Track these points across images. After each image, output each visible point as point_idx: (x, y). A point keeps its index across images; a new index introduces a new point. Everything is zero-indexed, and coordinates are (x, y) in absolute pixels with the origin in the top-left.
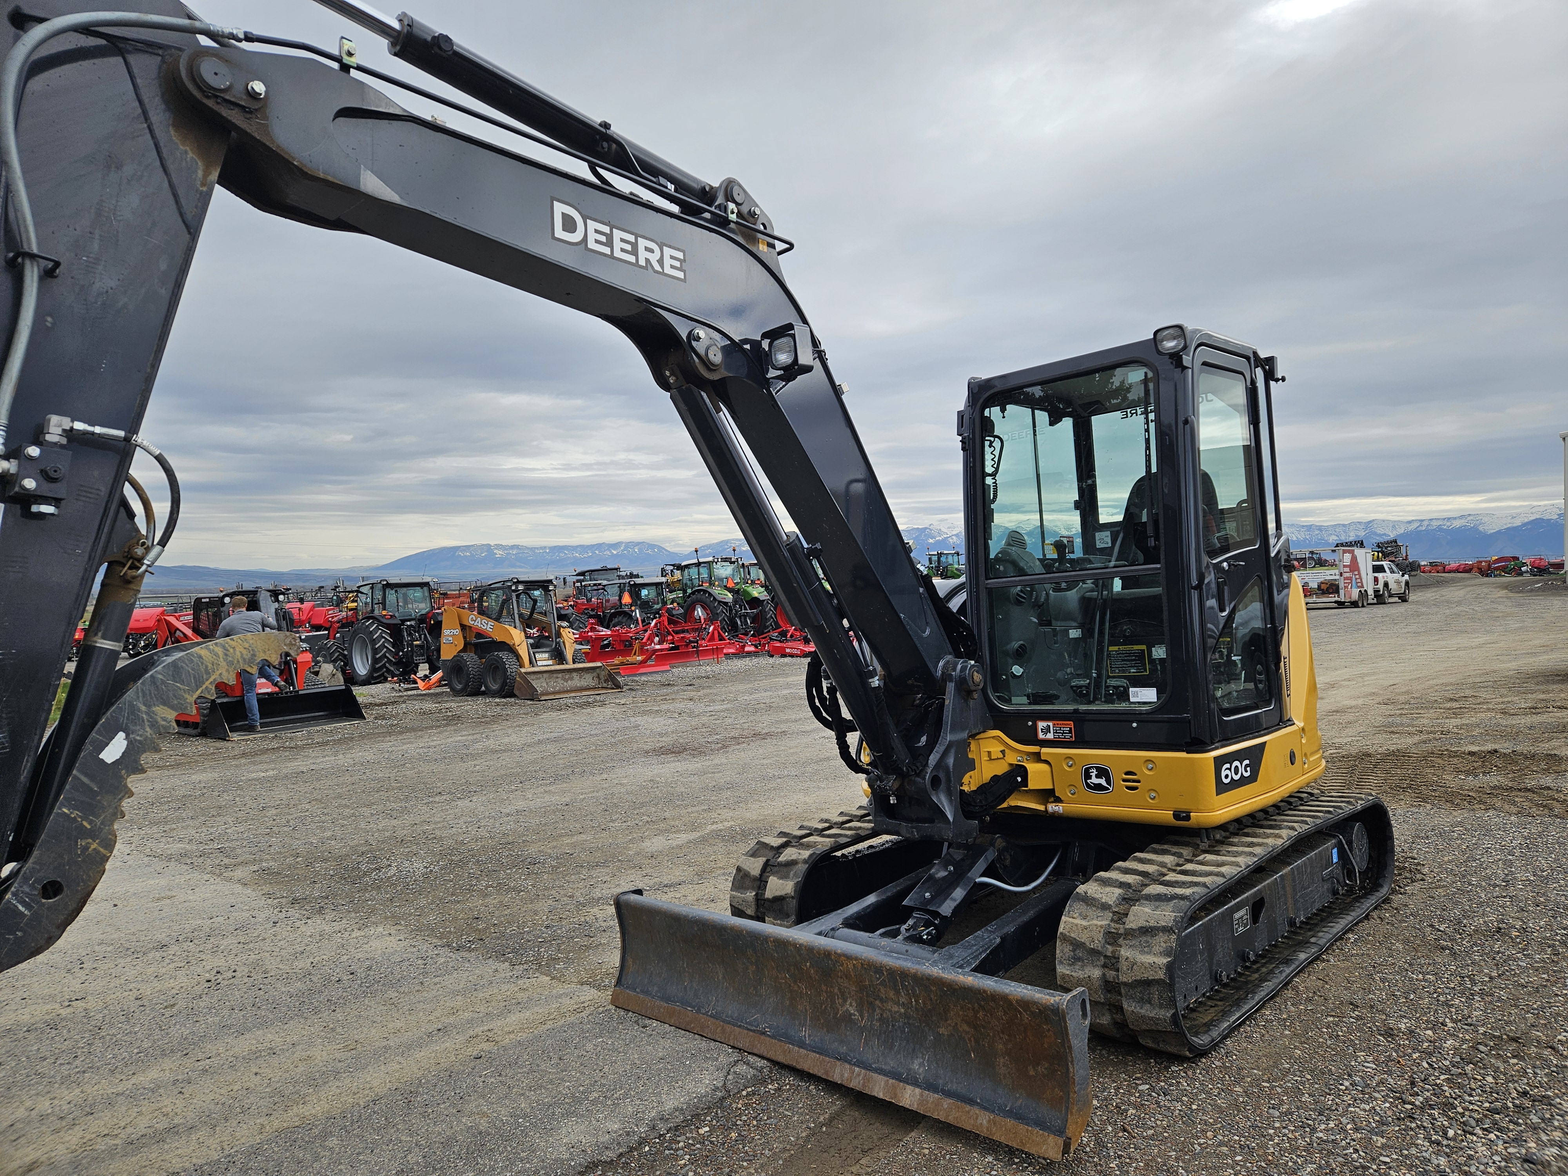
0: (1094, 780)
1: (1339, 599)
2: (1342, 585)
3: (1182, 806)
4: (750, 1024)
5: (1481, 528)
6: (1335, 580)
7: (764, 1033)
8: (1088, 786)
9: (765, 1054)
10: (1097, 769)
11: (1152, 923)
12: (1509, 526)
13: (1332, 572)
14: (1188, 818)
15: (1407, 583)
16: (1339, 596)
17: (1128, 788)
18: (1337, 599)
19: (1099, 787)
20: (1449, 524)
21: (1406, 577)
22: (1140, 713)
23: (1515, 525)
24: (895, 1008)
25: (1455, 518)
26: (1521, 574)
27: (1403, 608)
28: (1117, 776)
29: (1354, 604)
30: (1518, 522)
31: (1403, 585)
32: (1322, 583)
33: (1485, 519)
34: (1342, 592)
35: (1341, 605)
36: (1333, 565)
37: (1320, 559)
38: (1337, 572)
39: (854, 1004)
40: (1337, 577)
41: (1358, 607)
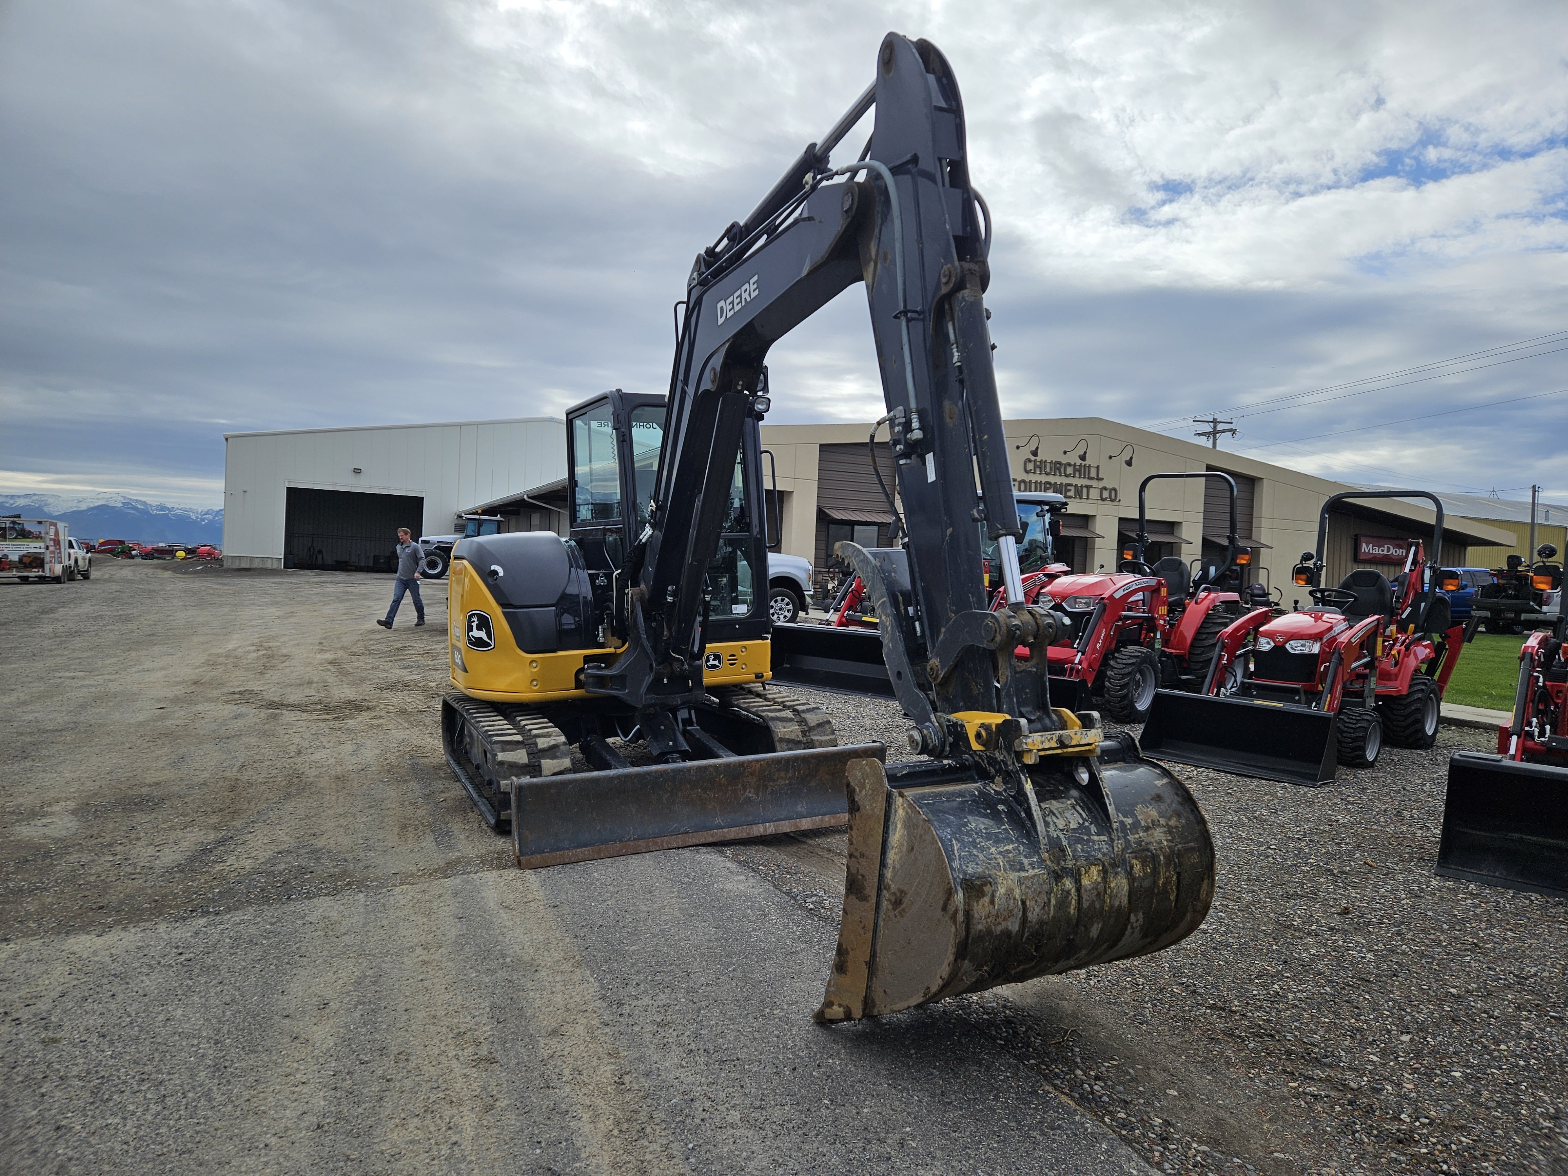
0: (712, 662)
1: (43, 574)
2: (47, 559)
3: (758, 671)
4: (672, 831)
5: (46, 509)
6: (40, 553)
7: (687, 832)
8: (708, 666)
9: (698, 842)
10: (714, 655)
11: (821, 721)
12: (75, 509)
13: (37, 545)
14: (763, 676)
15: (90, 560)
16: (43, 571)
17: (731, 664)
18: (41, 573)
19: (714, 666)
20: (12, 501)
21: (89, 555)
22: (741, 619)
23: (80, 509)
24: (783, 782)
25: (19, 497)
26: (133, 557)
27: (86, 585)
28: (725, 658)
29: (57, 580)
30: (83, 507)
31: (87, 561)
32: (24, 556)
33: (51, 500)
34: (47, 567)
35: (42, 580)
36: (38, 537)
37: (23, 530)
38: (42, 545)
39: (752, 791)
40: (42, 551)
41: (60, 583)
